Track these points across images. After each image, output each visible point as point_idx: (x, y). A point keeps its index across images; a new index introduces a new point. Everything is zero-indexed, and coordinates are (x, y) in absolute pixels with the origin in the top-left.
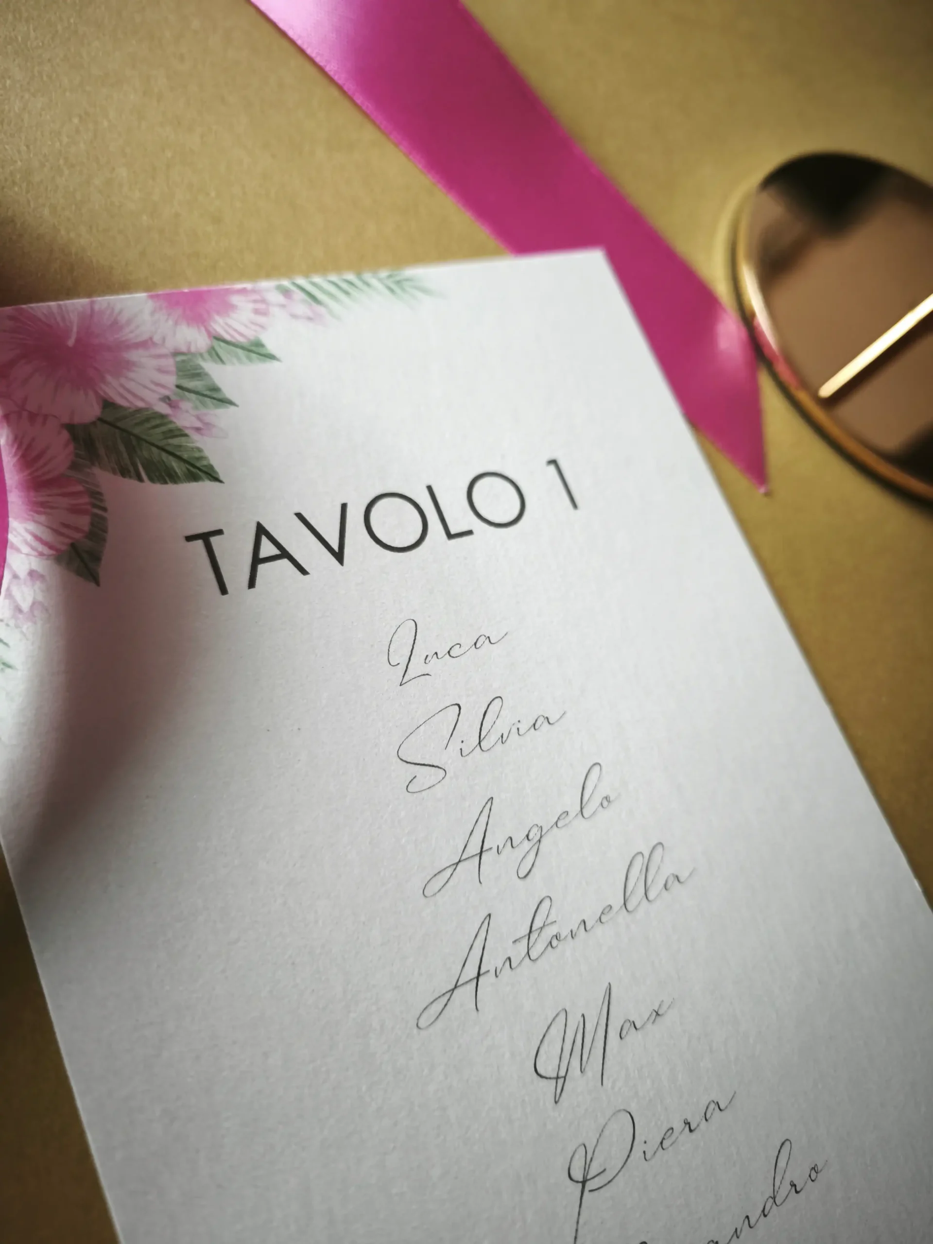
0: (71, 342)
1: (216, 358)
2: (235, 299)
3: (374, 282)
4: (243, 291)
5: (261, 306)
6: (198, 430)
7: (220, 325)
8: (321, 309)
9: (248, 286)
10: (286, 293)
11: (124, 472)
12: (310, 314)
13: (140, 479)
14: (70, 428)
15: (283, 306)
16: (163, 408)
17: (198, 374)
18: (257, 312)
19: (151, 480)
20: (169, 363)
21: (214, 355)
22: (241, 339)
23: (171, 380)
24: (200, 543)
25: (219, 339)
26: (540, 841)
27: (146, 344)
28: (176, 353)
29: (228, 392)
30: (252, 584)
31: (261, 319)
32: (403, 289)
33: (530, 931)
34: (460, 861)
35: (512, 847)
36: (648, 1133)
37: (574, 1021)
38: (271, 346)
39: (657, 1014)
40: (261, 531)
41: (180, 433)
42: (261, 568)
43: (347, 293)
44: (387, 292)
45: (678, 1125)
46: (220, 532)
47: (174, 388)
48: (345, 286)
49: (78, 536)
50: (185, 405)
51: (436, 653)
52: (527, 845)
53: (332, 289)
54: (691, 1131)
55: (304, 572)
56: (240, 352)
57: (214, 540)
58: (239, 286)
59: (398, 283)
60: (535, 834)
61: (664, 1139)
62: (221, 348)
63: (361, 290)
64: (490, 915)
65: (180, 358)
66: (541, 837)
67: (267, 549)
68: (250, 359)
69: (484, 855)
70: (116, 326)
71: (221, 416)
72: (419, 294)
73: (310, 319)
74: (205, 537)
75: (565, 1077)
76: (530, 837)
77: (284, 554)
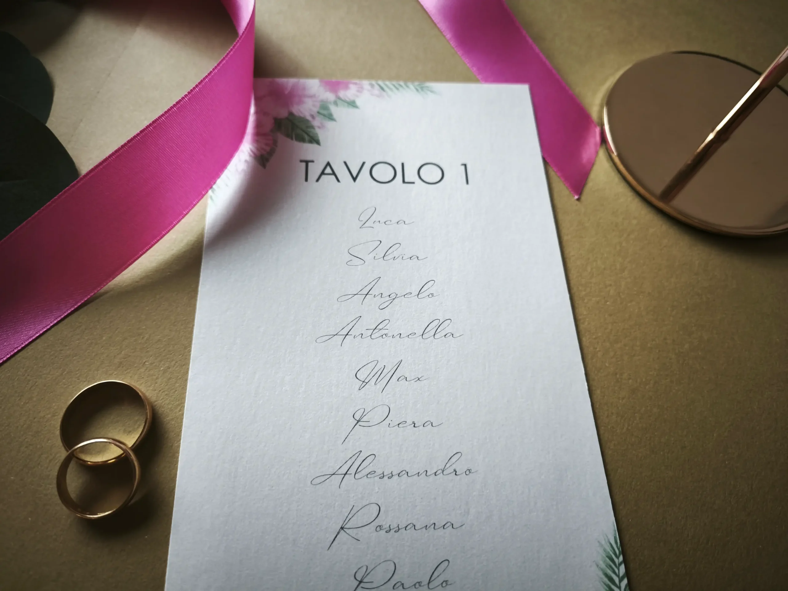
4: (356, 84)
7: (342, 94)
8: (384, 93)
9: (357, 81)
10: (372, 86)
13: (292, 139)
16: (309, 118)
18: (358, 91)
20: (318, 104)
21: (336, 103)
23: (315, 110)
24: (304, 164)
25: (340, 98)
26: (394, 299)
28: (322, 101)
29: (335, 116)
30: (318, 180)
35: (381, 297)
36: (394, 418)
37: (380, 366)
39: (419, 379)
40: (328, 164)
41: (313, 127)
42: (323, 177)
43: (397, 89)
44: (415, 90)
46: (313, 161)
52: (388, 298)
53: (392, 87)
55: (338, 180)
57: (310, 164)
60: (393, 296)
61: (400, 423)
62: (339, 102)
66: (395, 298)
69: (367, 296)
71: (330, 124)
72: (429, 92)
74: (307, 162)
75: (367, 383)
76: (390, 296)
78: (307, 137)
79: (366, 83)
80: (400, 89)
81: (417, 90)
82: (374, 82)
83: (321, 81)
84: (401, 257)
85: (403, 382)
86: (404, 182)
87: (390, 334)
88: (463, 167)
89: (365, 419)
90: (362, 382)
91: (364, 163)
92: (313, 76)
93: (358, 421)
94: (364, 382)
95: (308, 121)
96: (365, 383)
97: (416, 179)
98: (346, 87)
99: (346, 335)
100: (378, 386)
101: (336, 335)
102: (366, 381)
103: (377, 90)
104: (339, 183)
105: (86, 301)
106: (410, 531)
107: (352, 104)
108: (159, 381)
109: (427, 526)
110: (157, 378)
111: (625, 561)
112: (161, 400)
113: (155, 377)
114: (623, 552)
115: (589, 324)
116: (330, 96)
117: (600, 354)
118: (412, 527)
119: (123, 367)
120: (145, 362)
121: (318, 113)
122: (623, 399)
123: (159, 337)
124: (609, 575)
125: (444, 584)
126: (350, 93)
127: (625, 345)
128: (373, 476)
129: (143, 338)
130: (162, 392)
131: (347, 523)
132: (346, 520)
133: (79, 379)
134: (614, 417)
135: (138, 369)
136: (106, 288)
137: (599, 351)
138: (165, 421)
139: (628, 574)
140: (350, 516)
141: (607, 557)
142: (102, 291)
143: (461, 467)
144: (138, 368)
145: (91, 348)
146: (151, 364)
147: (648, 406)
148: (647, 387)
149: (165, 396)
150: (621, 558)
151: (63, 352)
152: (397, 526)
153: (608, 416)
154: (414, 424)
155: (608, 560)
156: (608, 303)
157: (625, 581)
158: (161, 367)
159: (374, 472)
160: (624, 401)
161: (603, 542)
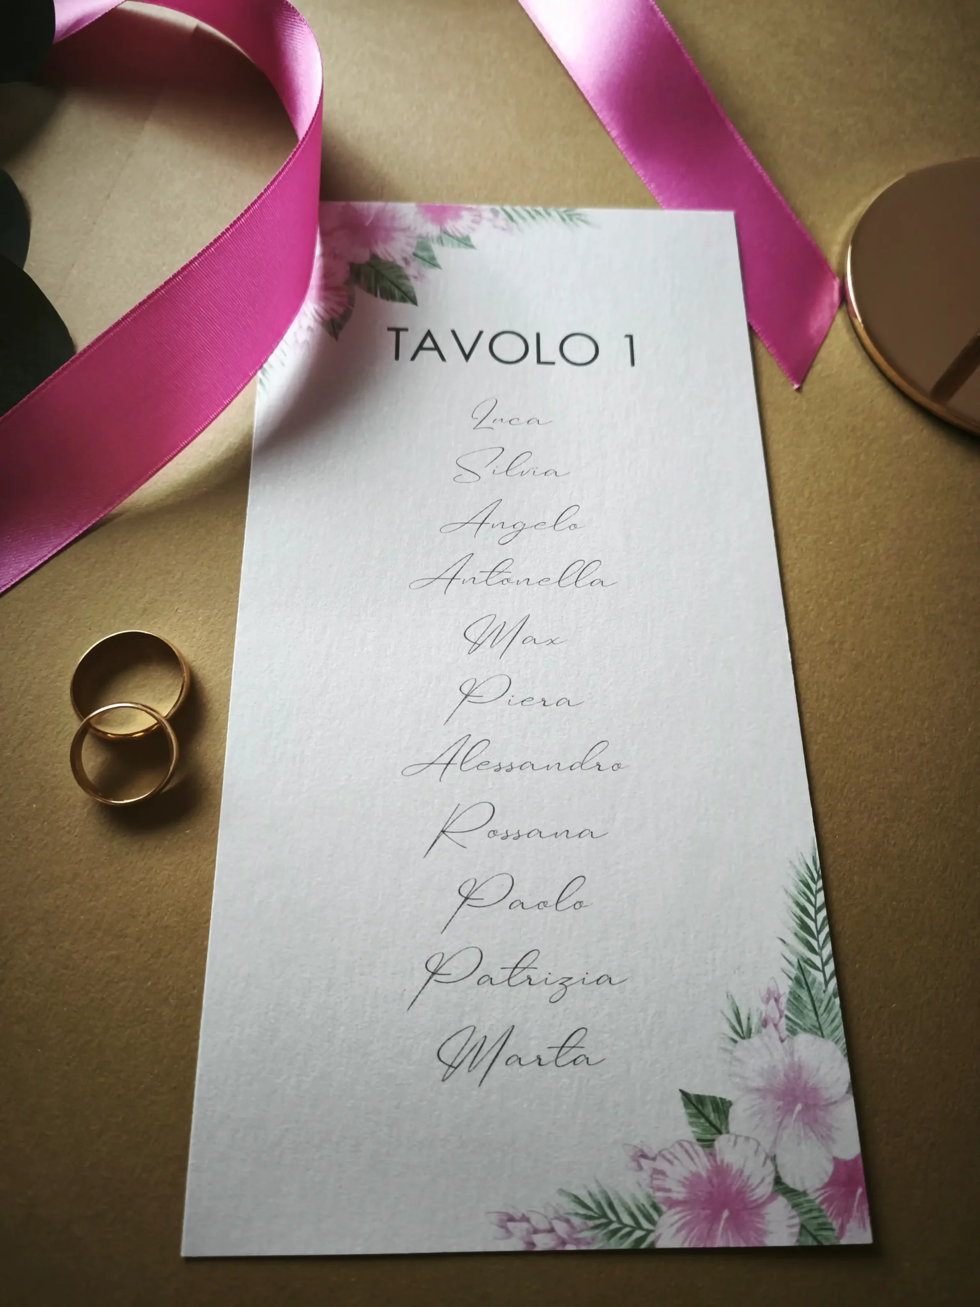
0: (367, 224)
1: (440, 242)
2: (464, 213)
3: (554, 213)
4: (470, 209)
5: (478, 219)
6: (415, 277)
7: (450, 226)
9: (474, 206)
10: (495, 213)
11: (369, 290)
12: (505, 227)
13: (376, 295)
14: (352, 265)
15: (490, 220)
16: (401, 263)
17: (427, 249)
18: (473, 221)
19: (382, 296)
21: (440, 241)
22: (459, 235)
23: (411, 250)
24: (393, 334)
26: (520, 530)
27: (404, 230)
28: (420, 237)
29: (439, 261)
30: (413, 358)
31: (474, 226)
32: (571, 220)
33: (493, 571)
34: (468, 523)
37: (498, 622)
38: (474, 240)
39: (552, 642)
40: (429, 334)
41: (406, 277)
42: (421, 352)
43: (533, 218)
45: (538, 698)
46: (406, 330)
47: (412, 255)
48: (533, 213)
49: (336, 316)
50: (413, 264)
51: (502, 420)
52: (512, 530)
54: (544, 705)
55: (443, 359)
56: (455, 241)
57: (402, 334)
58: (469, 206)
59: (570, 216)
60: (519, 526)
61: (525, 700)
62: (445, 238)
63: (544, 217)
64: (473, 554)
65: (420, 240)
66: (522, 529)
67: (429, 343)
68: (459, 246)
70: (393, 218)
71: (431, 273)
72: (581, 224)
73: (504, 229)
74: (398, 331)
75: (480, 645)
76: (515, 527)
77: (436, 348)
78: (397, 293)
79: (486, 209)
80: (538, 217)
81: (563, 219)
82: (498, 208)
83: (419, 206)
84: (532, 471)
85: (530, 645)
86: (539, 361)
87: (514, 580)
88: (628, 340)
89: (476, 693)
90: (473, 644)
91: (481, 333)
92: (407, 199)
93: (467, 696)
94: (475, 643)
95: (399, 267)
96: (477, 645)
97: (556, 357)
98: (457, 216)
99: (452, 579)
100: (496, 648)
101: (438, 578)
102: (479, 642)
103: (502, 220)
104: (444, 363)
105: (94, 524)
106: (535, 838)
107: (465, 242)
108: (197, 634)
109: (557, 833)
110: (194, 631)
111: (825, 888)
112: (200, 660)
113: (191, 630)
114: (824, 877)
115: (800, 571)
116: (431, 229)
117: (812, 615)
118: (537, 833)
119: (148, 615)
120: (176, 610)
121: (415, 255)
122: (841, 677)
123: (195, 576)
124: (802, 905)
125: (577, 906)
126: (461, 225)
127: (850, 603)
128: (485, 767)
129: (173, 577)
130: (202, 650)
131: (449, 826)
132: (448, 821)
133: (90, 629)
134: (826, 700)
135: (169, 619)
136: (119, 508)
137: (812, 610)
138: (206, 688)
139: (828, 904)
140: (454, 817)
141: (801, 881)
142: (114, 511)
143: (606, 760)
144: (169, 617)
145: (104, 589)
146: (186, 612)
147: (876, 688)
148: (878, 661)
149: (206, 655)
150: (820, 884)
151: (66, 592)
152: (517, 832)
153: (817, 701)
154: (543, 702)
155: (801, 884)
156: (831, 543)
157: (824, 913)
158: (199, 616)
159: (487, 763)
160: (843, 680)
161: (797, 863)
